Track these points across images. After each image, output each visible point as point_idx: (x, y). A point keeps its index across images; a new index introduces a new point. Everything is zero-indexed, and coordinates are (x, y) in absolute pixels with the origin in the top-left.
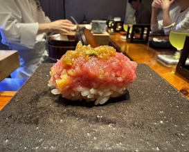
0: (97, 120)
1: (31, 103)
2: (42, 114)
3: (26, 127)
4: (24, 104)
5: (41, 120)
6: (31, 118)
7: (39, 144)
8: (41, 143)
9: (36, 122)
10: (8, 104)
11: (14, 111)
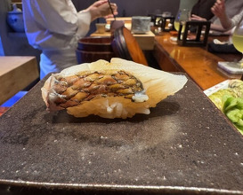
0: (99, 142)
1: (24, 119)
2: (34, 133)
4: (17, 121)
7: (20, 168)
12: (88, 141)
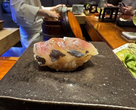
0: (64, 81)
1: (25, 68)
2: (31, 75)
3: (21, 83)
4: (21, 69)
5: (30, 79)
6: (25, 77)
7: (28, 93)
8: (29, 92)
9: (28, 80)
10: (12, 68)
11: (15, 73)
12: (58, 80)
